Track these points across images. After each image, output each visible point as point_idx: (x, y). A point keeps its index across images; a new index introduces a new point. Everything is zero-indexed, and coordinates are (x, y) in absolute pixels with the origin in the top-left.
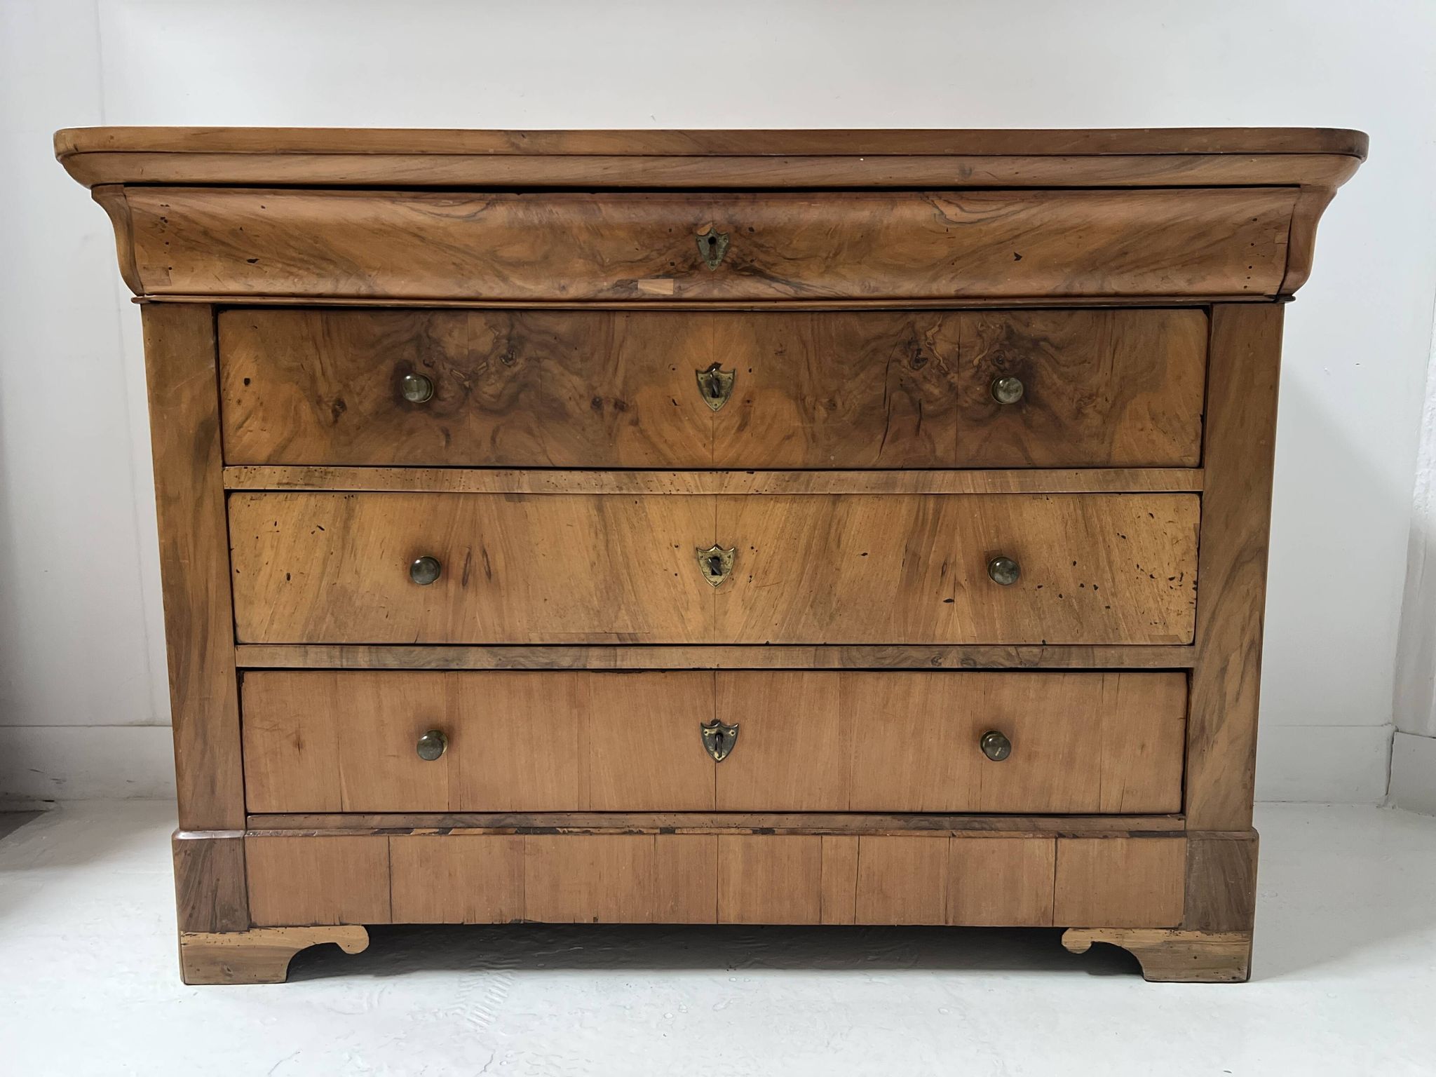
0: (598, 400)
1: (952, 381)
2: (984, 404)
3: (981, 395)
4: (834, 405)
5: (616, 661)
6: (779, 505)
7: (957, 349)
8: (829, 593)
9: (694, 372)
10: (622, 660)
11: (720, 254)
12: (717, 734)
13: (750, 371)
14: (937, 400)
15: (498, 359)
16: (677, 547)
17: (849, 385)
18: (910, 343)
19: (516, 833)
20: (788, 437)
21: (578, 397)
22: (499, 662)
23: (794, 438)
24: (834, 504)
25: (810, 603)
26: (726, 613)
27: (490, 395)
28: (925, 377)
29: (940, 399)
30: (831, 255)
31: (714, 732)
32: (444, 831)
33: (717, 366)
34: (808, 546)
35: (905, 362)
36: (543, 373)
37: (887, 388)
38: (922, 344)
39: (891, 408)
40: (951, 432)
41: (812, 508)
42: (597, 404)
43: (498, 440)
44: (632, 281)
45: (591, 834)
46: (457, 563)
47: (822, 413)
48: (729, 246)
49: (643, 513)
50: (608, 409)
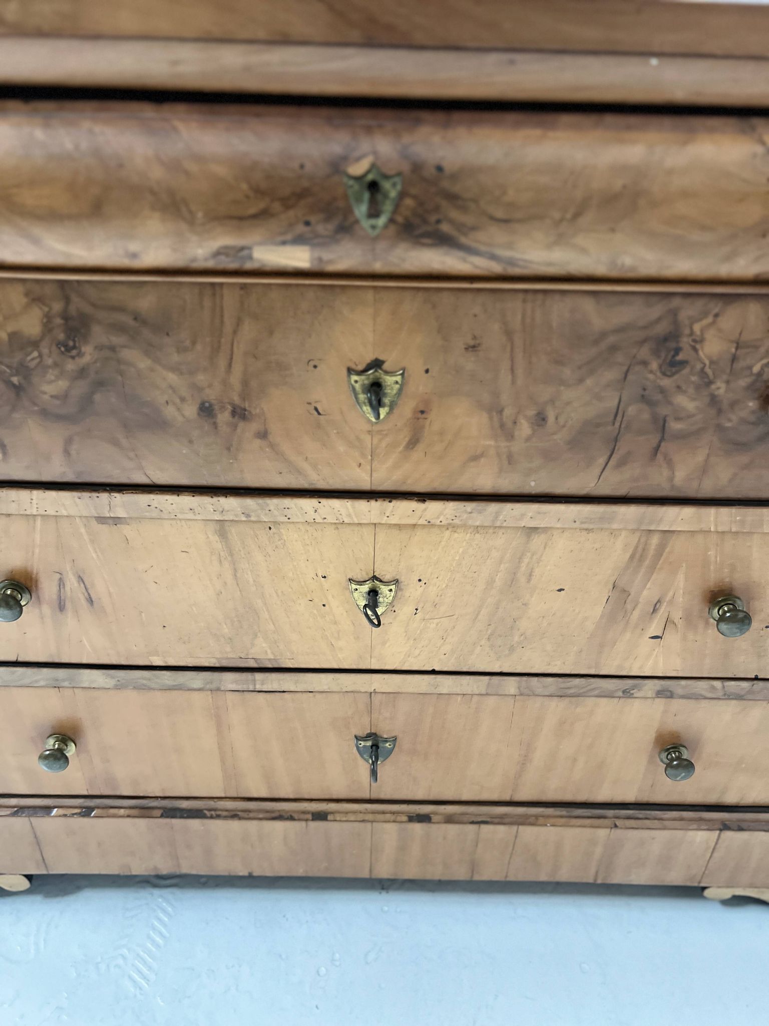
0: (207, 405)
1: (716, 393)
2: (753, 423)
3: (753, 412)
4: (544, 419)
5: (255, 685)
6: (456, 535)
7: (733, 350)
8: (512, 628)
9: (345, 372)
10: (263, 684)
11: (388, 207)
12: (372, 747)
13: (427, 371)
14: (690, 416)
15: (54, 348)
16: (325, 577)
17: (568, 394)
18: (665, 339)
19: (162, 816)
20: (475, 458)
21: (178, 401)
22: (118, 683)
23: (482, 460)
24: (529, 536)
25: (487, 637)
26: (384, 643)
27: (52, 396)
28: (679, 387)
29: (693, 416)
30: (568, 216)
31: (369, 743)
32: (86, 812)
33: (377, 364)
34: (490, 582)
35: (654, 365)
36: (122, 367)
37: (623, 399)
38: (685, 342)
39: (623, 426)
40: (700, 458)
41: (500, 540)
42: (206, 410)
43: (73, 452)
44: (242, 249)
45: (240, 818)
46: (48, 588)
47: (525, 428)
48: (402, 195)
49: (279, 540)
50: (223, 417)
